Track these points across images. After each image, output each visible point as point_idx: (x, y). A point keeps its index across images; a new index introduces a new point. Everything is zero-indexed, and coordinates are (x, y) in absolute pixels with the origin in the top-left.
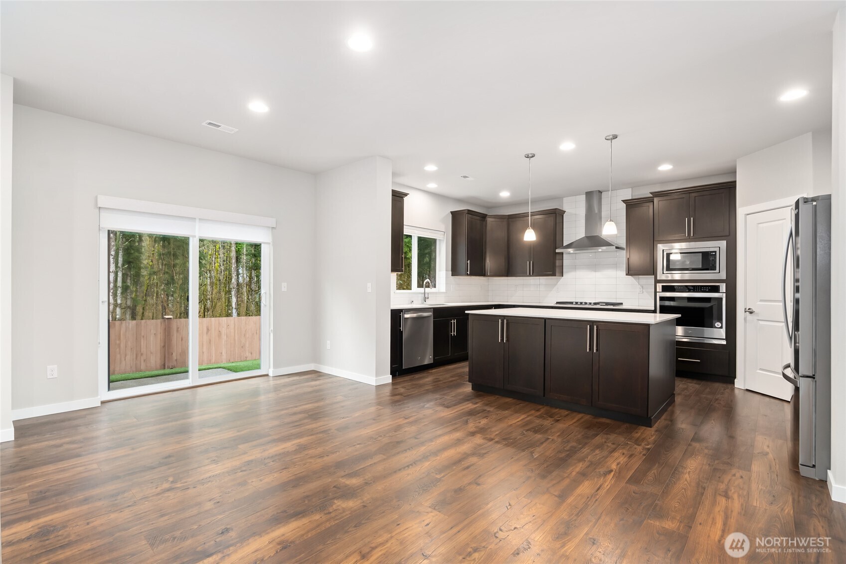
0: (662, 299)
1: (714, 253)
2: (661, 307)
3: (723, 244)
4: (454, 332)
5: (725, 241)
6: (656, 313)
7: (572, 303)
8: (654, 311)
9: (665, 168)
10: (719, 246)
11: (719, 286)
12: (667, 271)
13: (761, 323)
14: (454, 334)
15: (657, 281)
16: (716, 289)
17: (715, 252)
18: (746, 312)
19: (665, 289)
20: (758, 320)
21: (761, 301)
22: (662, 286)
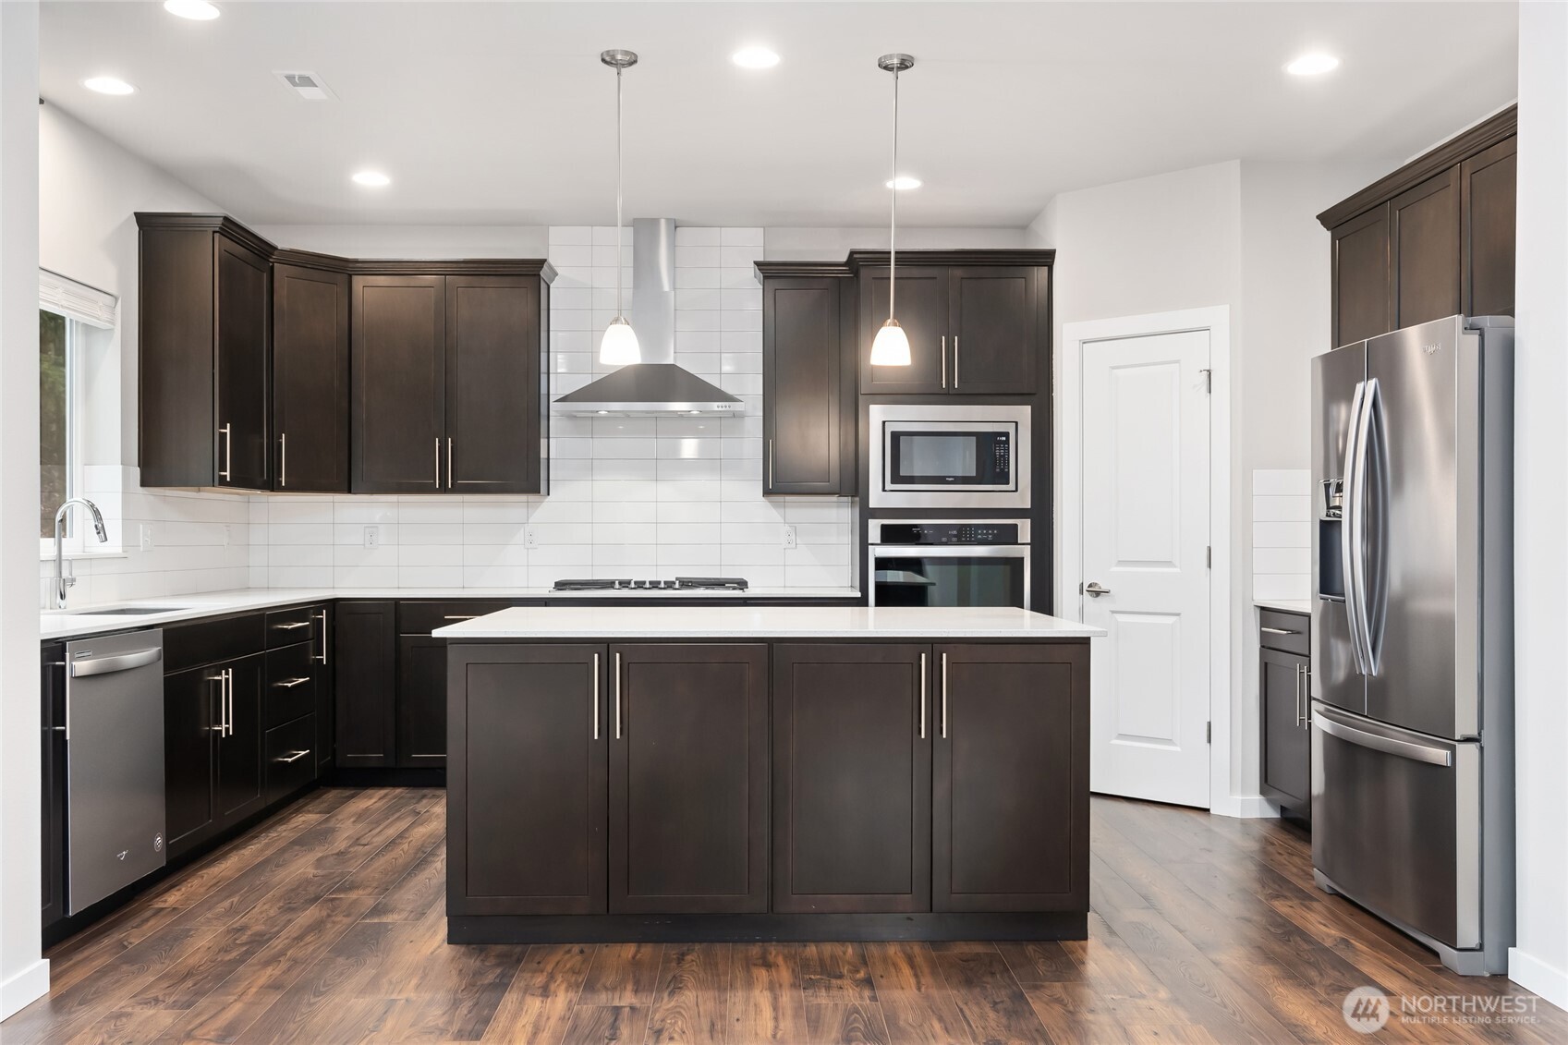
0: (883, 564)
1: (1004, 439)
2: (880, 587)
3: (1024, 413)
4: (227, 722)
5: (1029, 408)
6: (866, 604)
7: (609, 584)
8: (862, 602)
9: (905, 183)
10: (1015, 418)
11: (1016, 525)
12: (892, 483)
13: (1120, 618)
14: (227, 729)
15: (867, 513)
16: (1009, 536)
17: (1007, 434)
18: (1081, 592)
19: (890, 536)
20: (1113, 612)
21: (1121, 563)
22: (884, 527)
